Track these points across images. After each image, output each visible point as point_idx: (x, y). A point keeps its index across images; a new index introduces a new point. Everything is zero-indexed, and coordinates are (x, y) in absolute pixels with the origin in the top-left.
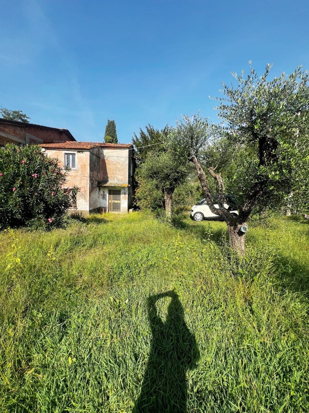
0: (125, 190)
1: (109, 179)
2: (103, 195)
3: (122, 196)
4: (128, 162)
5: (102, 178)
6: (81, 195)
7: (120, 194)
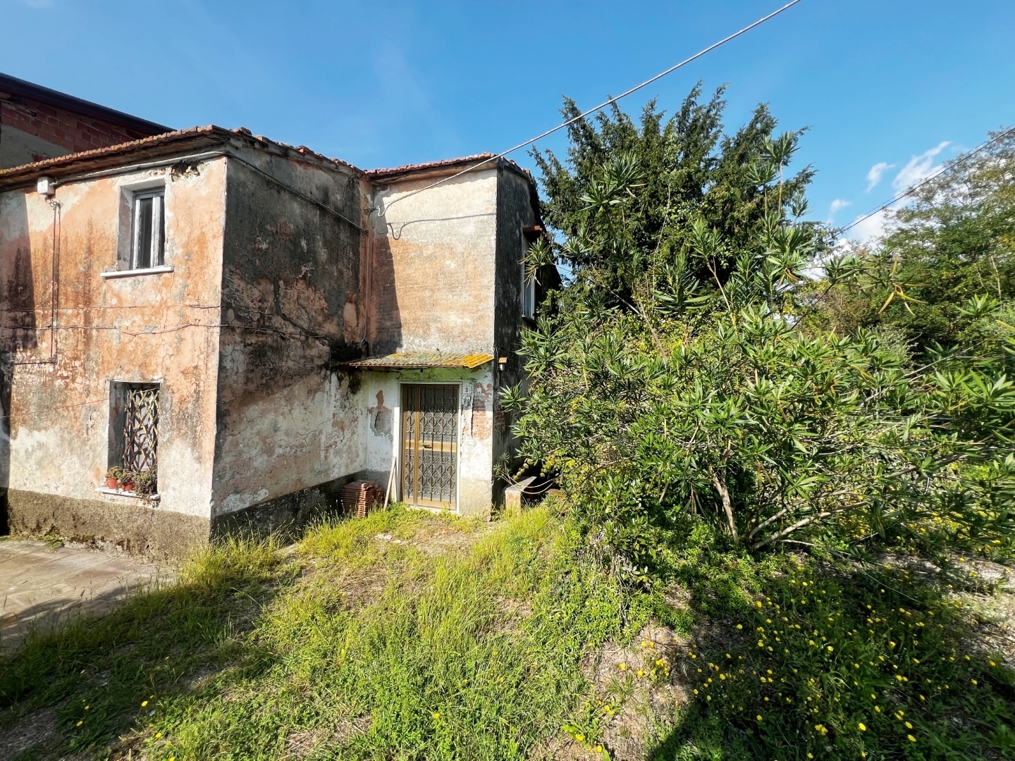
0: (477, 386)
1: (403, 331)
2: (375, 413)
3: (464, 417)
4: (494, 237)
5: (373, 327)
6: (178, 420)
7: (453, 408)
